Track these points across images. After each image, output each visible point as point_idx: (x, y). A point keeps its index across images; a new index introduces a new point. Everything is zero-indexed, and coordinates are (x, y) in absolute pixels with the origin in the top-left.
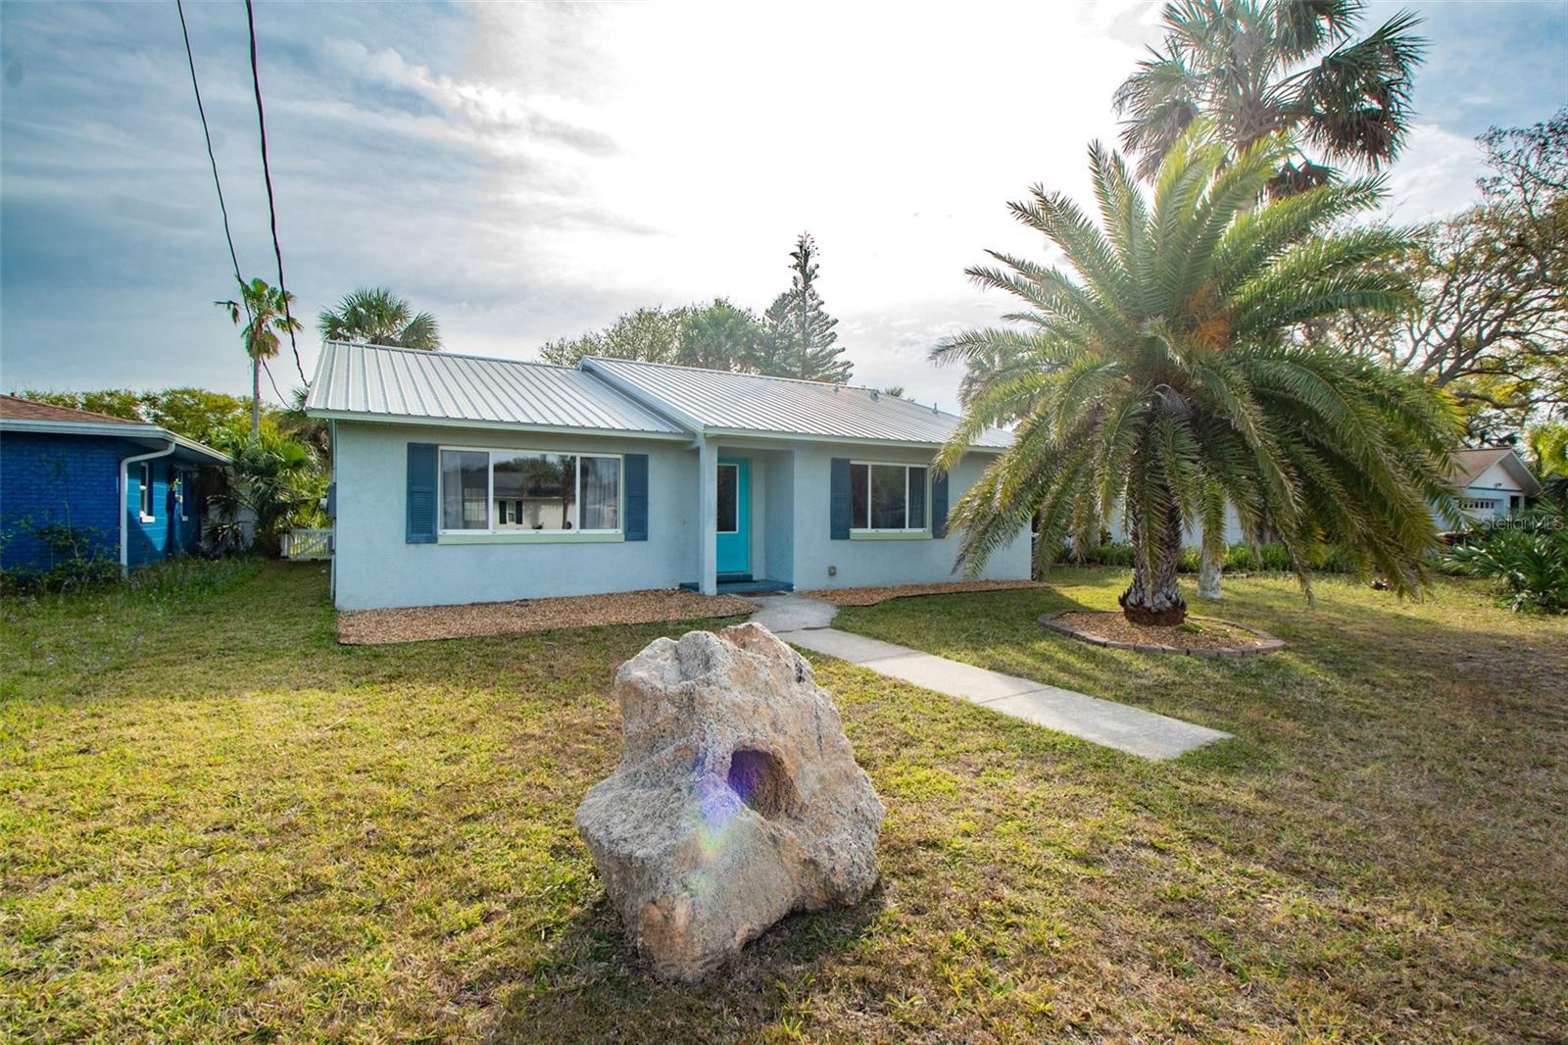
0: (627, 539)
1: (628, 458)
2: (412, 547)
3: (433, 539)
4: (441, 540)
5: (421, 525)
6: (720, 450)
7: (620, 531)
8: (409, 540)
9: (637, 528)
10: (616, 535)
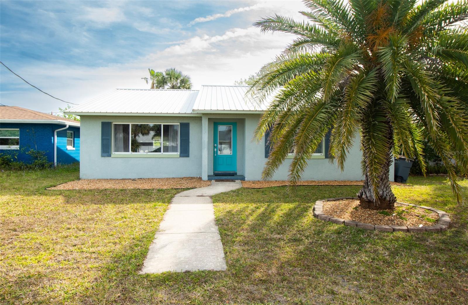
0: (181, 156)
1: (182, 124)
2: (103, 158)
3: (110, 156)
4: (112, 156)
5: (106, 151)
6: (209, 119)
7: (179, 153)
8: (102, 156)
9: (185, 152)
10: (177, 155)
